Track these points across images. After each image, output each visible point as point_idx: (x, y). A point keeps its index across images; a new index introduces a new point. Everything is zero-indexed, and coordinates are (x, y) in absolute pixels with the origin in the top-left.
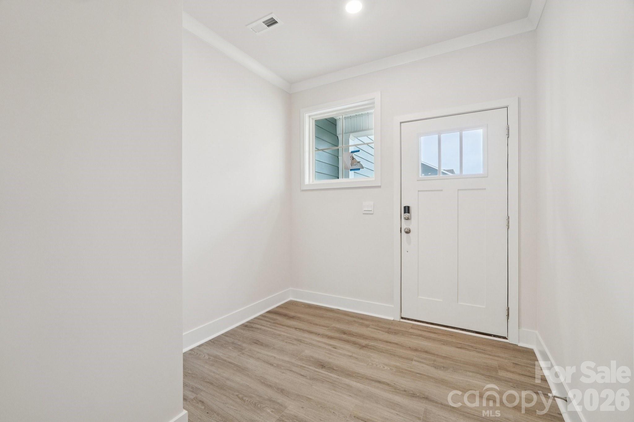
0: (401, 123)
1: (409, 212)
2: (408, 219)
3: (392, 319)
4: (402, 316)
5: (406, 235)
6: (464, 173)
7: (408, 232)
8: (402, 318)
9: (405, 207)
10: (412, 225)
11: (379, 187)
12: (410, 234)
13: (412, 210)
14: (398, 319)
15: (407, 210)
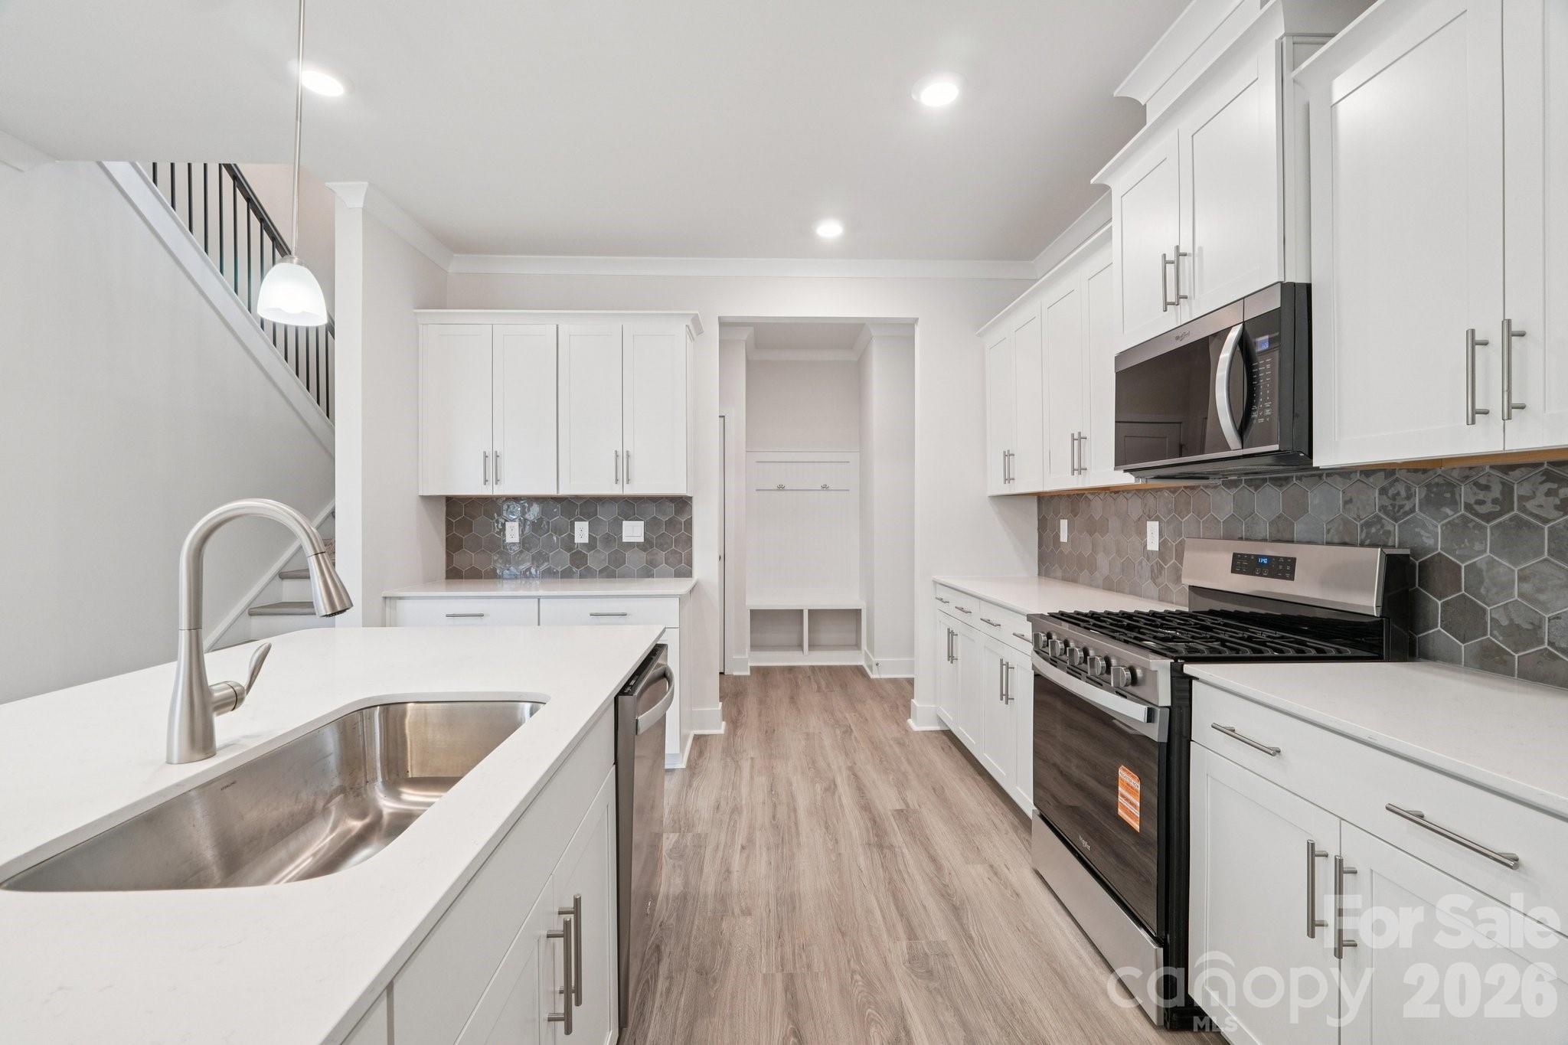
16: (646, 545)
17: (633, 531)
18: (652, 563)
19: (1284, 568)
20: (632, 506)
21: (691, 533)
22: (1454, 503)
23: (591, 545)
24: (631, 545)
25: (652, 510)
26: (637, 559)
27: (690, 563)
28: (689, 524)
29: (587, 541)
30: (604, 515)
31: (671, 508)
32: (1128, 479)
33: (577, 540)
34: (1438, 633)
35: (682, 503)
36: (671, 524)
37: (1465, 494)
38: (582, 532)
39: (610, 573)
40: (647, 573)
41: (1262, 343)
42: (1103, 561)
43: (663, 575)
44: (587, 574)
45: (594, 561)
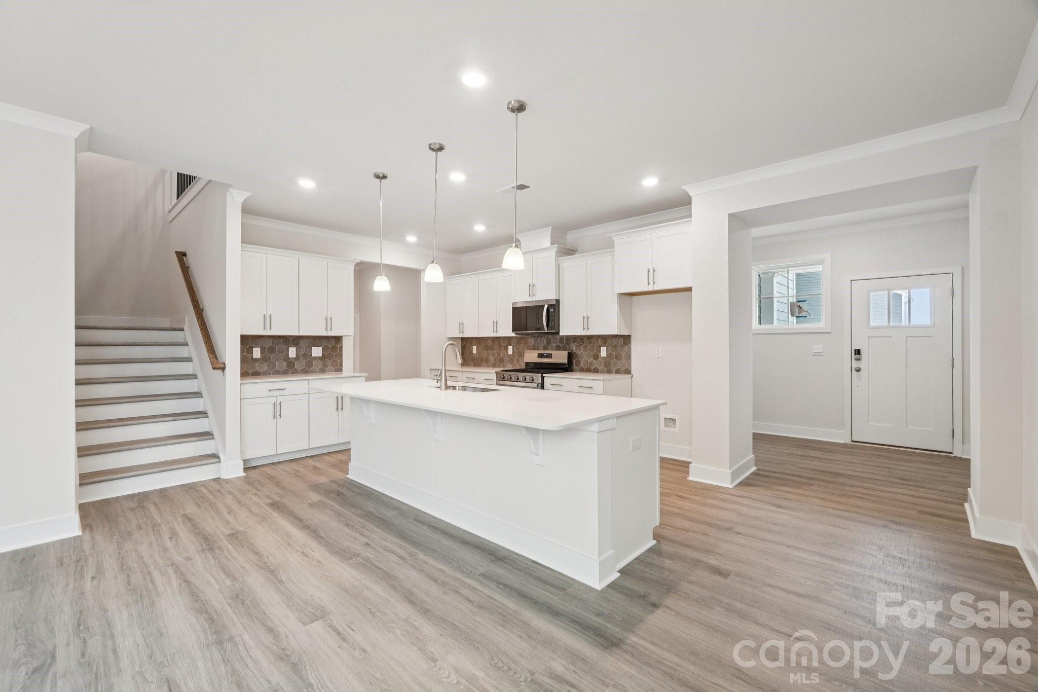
0: (851, 281)
1: (860, 355)
2: (858, 360)
3: (843, 442)
4: (853, 440)
5: (856, 373)
6: (912, 323)
7: (858, 370)
8: (853, 441)
9: (855, 350)
10: (862, 365)
11: (829, 333)
12: (861, 372)
13: (862, 352)
14: (849, 442)
15: (858, 352)
16: (322, 358)
17: (317, 352)
18: (325, 366)
19: (549, 356)
20: (316, 340)
21: (342, 352)
22: (577, 342)
23: (297, 358)
24: (315, 358)
25: (325, 342)
26: (317, 365)
27: (341, 365)
28: (341, 348)
29: (295, 357)
30: (302, 343)
31: (333, 341)
32: (514, 335)
33: (290, 356)
34: (574, 366)
35: (338, 339)
36: (334, 348)
37: (578, 341)
38: (292, 352)
39: (305, 371)
40: (323, 371)
41: (552, 310)
42: (492, 359)
43: (330, 371)
44: (295, 372)
45: (297, 366)
